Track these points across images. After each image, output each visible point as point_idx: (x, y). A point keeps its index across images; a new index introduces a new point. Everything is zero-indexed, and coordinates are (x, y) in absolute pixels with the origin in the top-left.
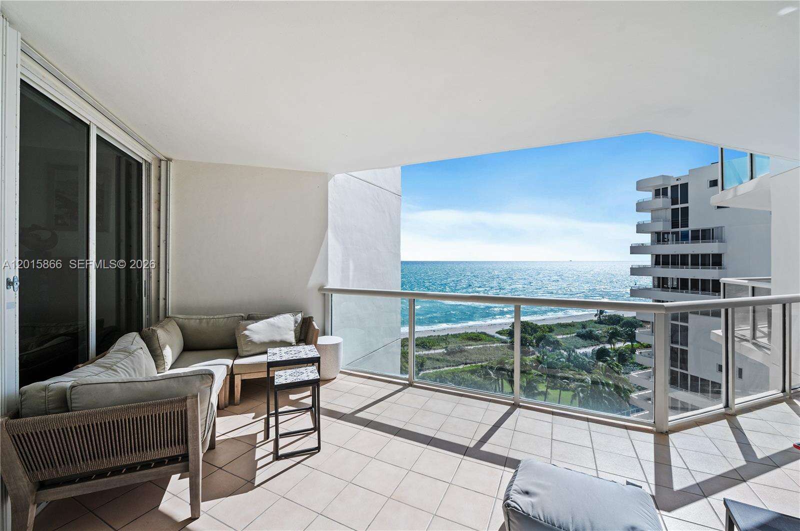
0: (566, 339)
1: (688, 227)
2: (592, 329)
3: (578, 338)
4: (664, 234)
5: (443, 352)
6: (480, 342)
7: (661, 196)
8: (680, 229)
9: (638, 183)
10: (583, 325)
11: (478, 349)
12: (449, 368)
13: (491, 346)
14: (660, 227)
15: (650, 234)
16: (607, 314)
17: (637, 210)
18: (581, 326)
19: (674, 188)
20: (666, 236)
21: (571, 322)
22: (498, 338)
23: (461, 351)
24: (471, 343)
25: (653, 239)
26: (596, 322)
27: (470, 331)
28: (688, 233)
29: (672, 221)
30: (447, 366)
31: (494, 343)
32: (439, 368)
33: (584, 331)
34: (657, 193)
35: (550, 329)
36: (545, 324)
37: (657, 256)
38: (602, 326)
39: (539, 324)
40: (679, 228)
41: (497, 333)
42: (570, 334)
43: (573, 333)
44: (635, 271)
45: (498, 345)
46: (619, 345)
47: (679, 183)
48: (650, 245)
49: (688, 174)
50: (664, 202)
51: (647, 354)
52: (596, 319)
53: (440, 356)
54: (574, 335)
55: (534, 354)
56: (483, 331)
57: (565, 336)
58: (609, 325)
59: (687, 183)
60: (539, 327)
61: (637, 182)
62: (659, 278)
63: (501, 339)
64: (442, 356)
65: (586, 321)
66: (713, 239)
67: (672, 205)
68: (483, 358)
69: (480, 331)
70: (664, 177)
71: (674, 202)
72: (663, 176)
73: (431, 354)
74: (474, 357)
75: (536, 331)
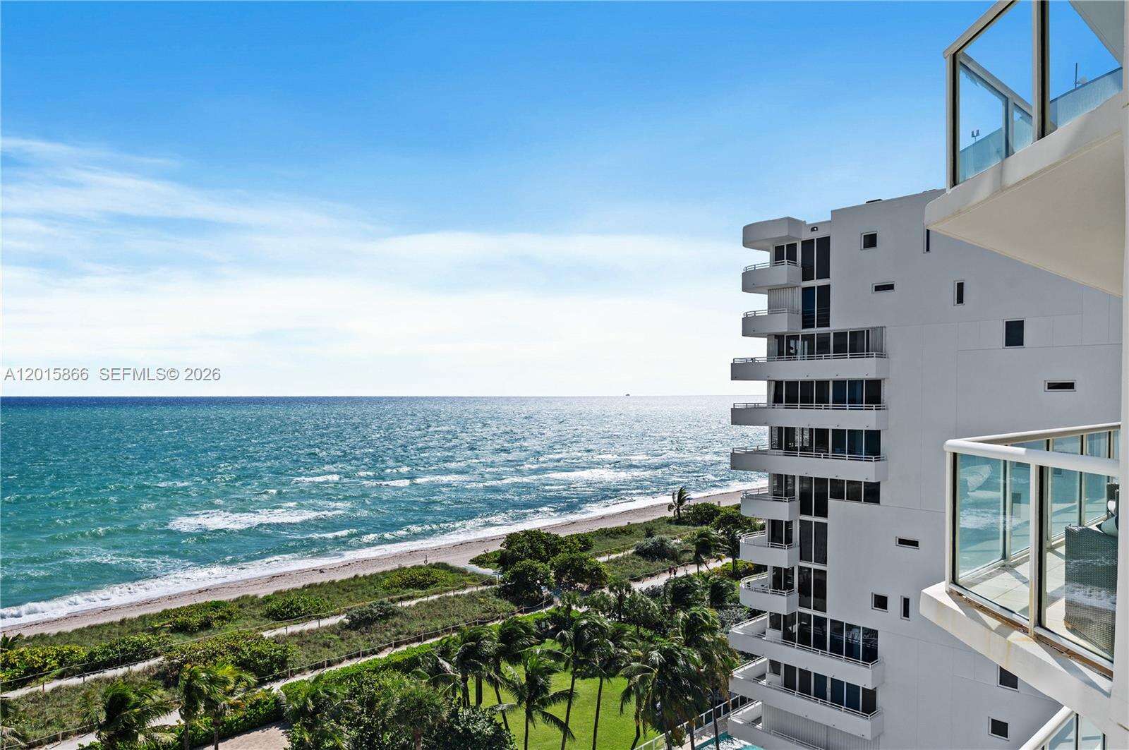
0: (616, 561)
1: (828, 325)
2: (664, 536)
3: (640, 558)
4: (790, 338)
5: (341, 623)
6: (432, 589)
7: (786, 261)
8: (816, 330)
9: (747, 230)
10: (647, 529)
11: (429, 605)
12: (354, 662)
13: (457, 596)
14: (783, 325)
15: (766, 339)
16: (692, 503)
17: (745, 289)
18: (644, 533)
19: (807, 244)
20: (792, 343)
21: (626, 524)
22: (473, 573)
23: (387, 614)
24: (410, 592)
25: (771, 349)
26: (670, 521)
27: (409, 564)
28: (830, 337)
29: (803, 311)
30: (350, 658)
31: (465, 587)
32: (330, 664)
33: (650, 541)
34: (778, 255)
35: (585, 542)
36: (574, 533)
37: (778, 384)
38: (682, 528)
39: (562, 535)
40: (814, 327)
41: (473, 561)
42: (624, 550)
43: (629, 548)
44: (741, 415)
45: (475, 589)
46: (714, 565)
47: (815, 236)
48: (764, 360)
49: (829, 219)
50: (788, 273)
51: (759, 586)
52: (671, 514)
53: (333, 633)
54: (630, 552)
55: (550, 602)
56: (440, 560)
57: (613, 557)
58: (694, 525)
59: (829, 237)
60: (563, 542)
61: (744, 228)
62: (780, 429)
63: (481, 576)
64: (338, 634)
65: (653, 521)
66: (868, 351)
67: (803, 280)
68: (439, 627)
69: (434, 562)
70: (790, 221)
71: (807, 275)
72: (789, 219)
73: (309, 631)
74: (415, 627)
75: (555, 552)
